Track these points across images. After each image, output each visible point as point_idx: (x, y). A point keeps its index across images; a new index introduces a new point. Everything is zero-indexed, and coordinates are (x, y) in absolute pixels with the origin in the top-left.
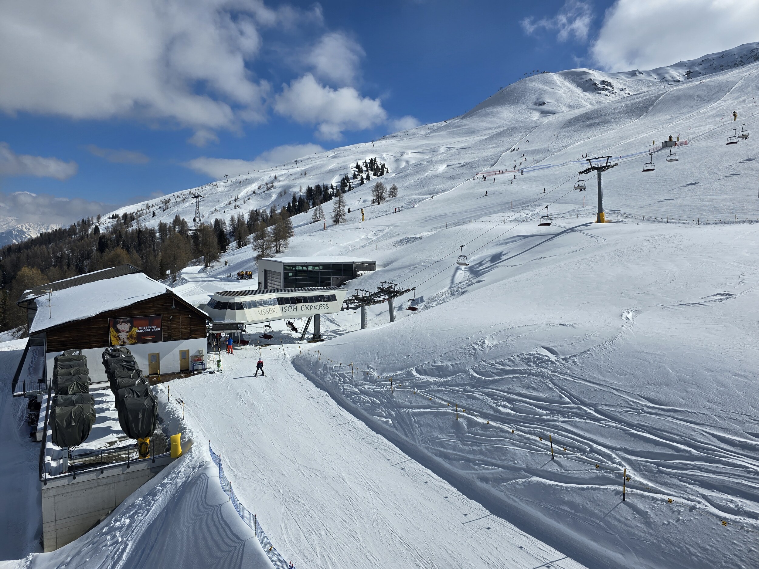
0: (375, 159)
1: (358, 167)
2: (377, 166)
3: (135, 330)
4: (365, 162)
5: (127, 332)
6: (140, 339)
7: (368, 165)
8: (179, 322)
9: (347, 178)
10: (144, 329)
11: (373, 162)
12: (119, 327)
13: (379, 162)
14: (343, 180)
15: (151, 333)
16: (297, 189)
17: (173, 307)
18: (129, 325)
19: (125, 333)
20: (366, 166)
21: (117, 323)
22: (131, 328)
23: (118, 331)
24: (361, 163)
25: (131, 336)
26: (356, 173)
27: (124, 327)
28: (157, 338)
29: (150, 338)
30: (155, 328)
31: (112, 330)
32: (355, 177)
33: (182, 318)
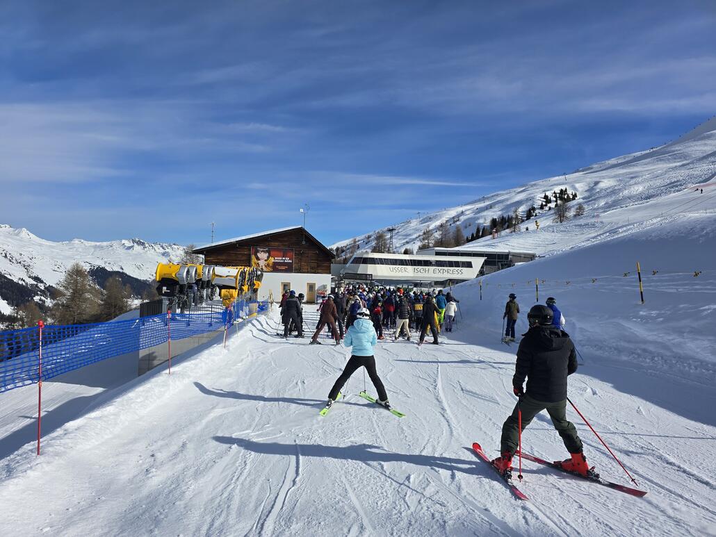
0: (566, 189)
1: (546, 197)
2: (568, 196)
3: (272, 260)
4: (555, 193)
5: (266, 260)
6: (275, 268)
7: (558, 195)
8: (308, 257)
9: (534, 209)
10: (279, 259)
11: (562, 192)
12: (259, 255)
13: (570, 192)
14: (530, 210)
15: (284, 264)
16: (481, 221)
17: (304, 243)
18: (267, 254)
19: (263, 261)
20: (555, 197)
21: (258, 251)
22: (268, 257)
23: (258, 259)
24: (549, 194)
25: (268, 265)
26: (544, 203)
27: (263, 255)
28: (289, 269)
29: (283, 268)
30: (287, 260)
31: (253, 257)
32: (542, 207)
33: (311, 253)
